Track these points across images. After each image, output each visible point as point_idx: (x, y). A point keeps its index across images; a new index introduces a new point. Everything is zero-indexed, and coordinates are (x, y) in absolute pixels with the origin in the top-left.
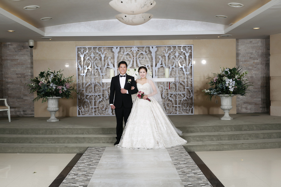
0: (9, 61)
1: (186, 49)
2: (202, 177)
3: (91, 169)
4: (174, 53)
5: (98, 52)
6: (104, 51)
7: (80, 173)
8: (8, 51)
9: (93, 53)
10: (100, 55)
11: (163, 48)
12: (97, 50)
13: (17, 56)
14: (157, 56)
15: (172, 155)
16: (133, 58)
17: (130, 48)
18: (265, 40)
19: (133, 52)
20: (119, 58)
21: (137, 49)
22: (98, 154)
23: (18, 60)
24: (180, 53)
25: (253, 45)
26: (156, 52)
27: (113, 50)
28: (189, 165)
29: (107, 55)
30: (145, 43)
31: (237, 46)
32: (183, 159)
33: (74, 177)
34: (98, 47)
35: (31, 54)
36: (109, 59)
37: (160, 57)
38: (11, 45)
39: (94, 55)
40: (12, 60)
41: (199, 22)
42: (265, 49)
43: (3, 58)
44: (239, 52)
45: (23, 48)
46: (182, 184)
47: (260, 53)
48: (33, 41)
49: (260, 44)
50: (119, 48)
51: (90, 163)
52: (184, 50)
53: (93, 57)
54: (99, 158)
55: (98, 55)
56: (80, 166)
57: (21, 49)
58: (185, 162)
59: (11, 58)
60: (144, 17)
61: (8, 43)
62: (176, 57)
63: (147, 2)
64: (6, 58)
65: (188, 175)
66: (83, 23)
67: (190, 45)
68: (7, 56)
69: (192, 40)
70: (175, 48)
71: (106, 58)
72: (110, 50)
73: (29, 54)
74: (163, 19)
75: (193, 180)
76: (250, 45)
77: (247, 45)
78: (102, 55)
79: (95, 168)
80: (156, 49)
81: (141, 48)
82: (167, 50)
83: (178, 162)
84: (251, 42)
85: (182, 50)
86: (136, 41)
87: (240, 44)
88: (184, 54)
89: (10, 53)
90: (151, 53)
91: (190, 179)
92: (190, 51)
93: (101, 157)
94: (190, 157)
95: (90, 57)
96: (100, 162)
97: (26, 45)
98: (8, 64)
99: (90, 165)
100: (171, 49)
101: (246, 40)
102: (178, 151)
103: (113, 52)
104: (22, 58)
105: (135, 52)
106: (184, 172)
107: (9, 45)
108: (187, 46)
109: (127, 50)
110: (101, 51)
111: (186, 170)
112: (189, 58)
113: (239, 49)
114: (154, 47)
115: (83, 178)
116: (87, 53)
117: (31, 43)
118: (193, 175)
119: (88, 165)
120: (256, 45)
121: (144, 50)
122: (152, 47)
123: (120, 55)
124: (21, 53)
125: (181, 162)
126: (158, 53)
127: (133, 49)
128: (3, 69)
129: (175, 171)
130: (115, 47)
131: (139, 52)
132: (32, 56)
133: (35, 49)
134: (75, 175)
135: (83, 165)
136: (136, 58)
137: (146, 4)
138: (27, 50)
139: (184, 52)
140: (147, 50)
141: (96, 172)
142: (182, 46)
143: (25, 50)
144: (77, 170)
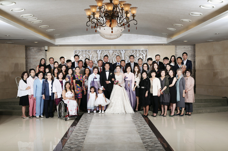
0: (31, 59)
1: (143, 52)
2: (149, 128)
3: (87, 124)
4: (136, 54)
5: (88, 53)
6: (91, 53)
7: (82, 126)
8: (31, 53)
9: (84, 54)
10: (89, 55)
11: (129, 51)
12: (87, 52)
13: (36, 56)
14: (125, 56)
15: (133, 117)
16: (110, 57)
17: (108, 51)
18: (193, 46)
19: (110, 54)
20: (101, 57)
21: (112, 52)
22: (91, 117)
23: (37, 58)
24: (140, 54)
25: (186, 49)
26: (125, 53)
27: (97, 52)
28: (142, 123)
29: (94, 55)
30: (118, 48)
31: (176, 50)
32: (139, 119)
33: (79, 128)
34: (88, 50)
35: (45, 54)
36: (94, 58)
37: (127, 57)
38: (33, 49)
39: (85, 55)
40: (33, 58)
41: (151, 36)
42: (193, 52)
43: (28, 57)
44: (177, 54)
45: (40, 51)
46: (137, 131)
47: (190, 55)
48: (47, 47)
49: (190, 49)
50: (101, 51)
51: (87, 121)
52: (142, 53)
53: (84, 57)
54: (91, 119)
55: (87, 55)
56: (81, 123)
57: (39, 52)
58: (140, 121)
59: (33, 57)
60: (117, 35)
61: (31, 48)
62: (137, 57)
63: (119, 29)
64: (30, 57)
65: (141, 127)
66: (79, 37)
67: (146, 50)
68: (30, 56)
69: (147, 46)
70: (137, 51)
71: (92, 57)
72: (95, 52)
73: (44, 55)
74: (129, 34)
75: (143, 129)
76: (184, 49)
77: (182, 49)
78: (90, 55)
79: (90, 124)
80: (124, 52)
81: (115, 51)
82: (131, 52)
83: (136, 121)
84: (184, 47)
85: (141, 53)
86: (111, 47)
87: (177, 48)
88: (142, 55)
89: (32, 54)
90: (121, 54)
91: (142, 129)
92: (146, 53)
93: (92, 118)
94: (143, 118)
95: (83, 57)
96: (92, 121)
97: (43, 49)
98: (31, 61)
99: (87, 122)
100: (134, 51)
101: (181, 46)
102: (137, 115)
103: (97, 53)
104: (40, 57)
105: (111, 54)
106: (139, 126)
107: (31, 49)
108: (144, 50)
109: (106, 52)
110: (89, 52)
111: (140, 125)
112: (145, 57)
113: (177, 52)
114: (123, 50)
115: (84, 128)
116: (81, 54)
117: (46, 48)
118: (144, 127)
119: (86, 122)
120: (188, 49)
121: (117, 52)
122: (122, 50)
123: (102, 56)
124: (39, 54)
125: (138, 121)
126: (125, 54)
127: (110, 52)
128: (28, 64)
129: (135, 125)
130: (98, 51)
131: (113, 53)
132: (46, 56)
133: (48, 51)
134: (79, 127)
135: (83, 122)
136: (112, 57)
137: (118, 30)
138: (43, 52)
139: (143, 53)
140: (119, 52)
141: (91, 125)
142: (141, 50)
143: (42, 52)
144: (80, 125)
